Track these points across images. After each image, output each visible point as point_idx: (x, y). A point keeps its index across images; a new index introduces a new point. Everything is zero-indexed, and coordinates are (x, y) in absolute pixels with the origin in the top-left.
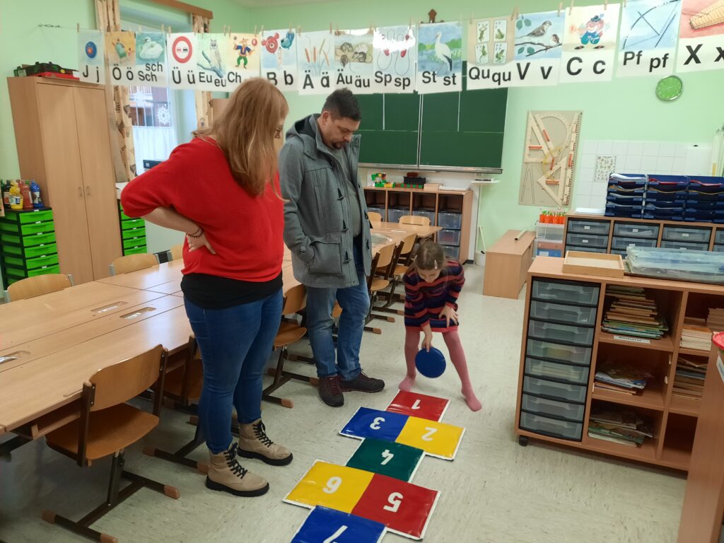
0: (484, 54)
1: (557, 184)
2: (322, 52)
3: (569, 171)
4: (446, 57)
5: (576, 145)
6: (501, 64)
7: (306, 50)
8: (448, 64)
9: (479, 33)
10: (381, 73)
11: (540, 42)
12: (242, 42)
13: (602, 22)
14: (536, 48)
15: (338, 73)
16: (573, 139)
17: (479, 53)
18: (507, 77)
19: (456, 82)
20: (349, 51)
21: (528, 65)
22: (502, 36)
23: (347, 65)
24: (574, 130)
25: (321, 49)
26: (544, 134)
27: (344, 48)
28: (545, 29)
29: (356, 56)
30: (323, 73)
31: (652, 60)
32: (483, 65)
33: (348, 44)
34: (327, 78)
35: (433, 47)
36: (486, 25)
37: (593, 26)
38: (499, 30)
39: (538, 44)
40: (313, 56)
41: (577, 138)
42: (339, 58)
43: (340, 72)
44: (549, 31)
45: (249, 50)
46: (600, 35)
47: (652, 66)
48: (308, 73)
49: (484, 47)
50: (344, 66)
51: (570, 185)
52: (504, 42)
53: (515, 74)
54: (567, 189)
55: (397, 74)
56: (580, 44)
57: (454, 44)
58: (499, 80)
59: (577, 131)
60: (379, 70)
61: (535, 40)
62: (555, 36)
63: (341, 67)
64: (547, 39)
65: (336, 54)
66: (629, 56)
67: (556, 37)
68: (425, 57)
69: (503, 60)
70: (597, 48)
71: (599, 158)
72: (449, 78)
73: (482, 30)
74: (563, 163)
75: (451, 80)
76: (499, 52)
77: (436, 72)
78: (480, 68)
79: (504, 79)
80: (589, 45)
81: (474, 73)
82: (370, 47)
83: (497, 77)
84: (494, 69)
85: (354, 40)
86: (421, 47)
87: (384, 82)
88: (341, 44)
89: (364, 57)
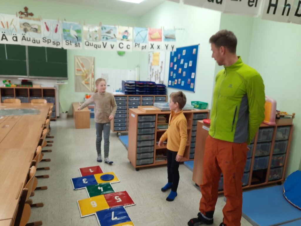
0: (90, 37)
1: (89, 84)
2: (12, 25)
3: (93, 79)
4: (76, 36)
6: (96, 41)
7: (2, 22)
10: (46, 38)
13: (128, 33)
14: (109, 38)
15: (22, 36)
16: (93, 67)
17: (88, 37)
19: (80, 46)
20: (28, 26)
21: (106, 43)
22: (97, 32)
23: (27, 33)
24: (93, 64)
25: (11, 23)
26: (82, 64)
27: (25, 25)
29: (32, 29)
30: (14, 35)
31: (142, 47)
33: (27, 23)
34: (16, 37)
35: (69, 31)
37: (125, 33)
38: (95, 29)
39: (109, 36)
40: (6, 26)
42: (23, 29)
43: (24, 35)
44: (112, 33)
46: (128, 36)
48: (4, 33)
49: (90, 35)
52: (97, 34)
53: (102, 46)
55: (54, 40)
56: (122, 39)
57: (78, 31)
60: (44, 37)
63: (24, 33)
64: (112, 35)
65: (20, 27)
66: (136, 44)
67: (115, 35)
68: (66, 35)
69: (98, 40)
70: (127, 40)
71: (103, 74)
72: (77, 44)
73: (89, 28)
74: (90, 76)
76: (96, 37)
77: (71, 41)
78: (90, 42)
79: (98, 47)
80: (125, 39)
81: (87, 43)
82: (39, 26)
83: (95, 46)
84: (94, 43)
85: (31, 22)
86: (64, 30)
87: (47, 42)
88: (23, 23)
89: (36, 30)
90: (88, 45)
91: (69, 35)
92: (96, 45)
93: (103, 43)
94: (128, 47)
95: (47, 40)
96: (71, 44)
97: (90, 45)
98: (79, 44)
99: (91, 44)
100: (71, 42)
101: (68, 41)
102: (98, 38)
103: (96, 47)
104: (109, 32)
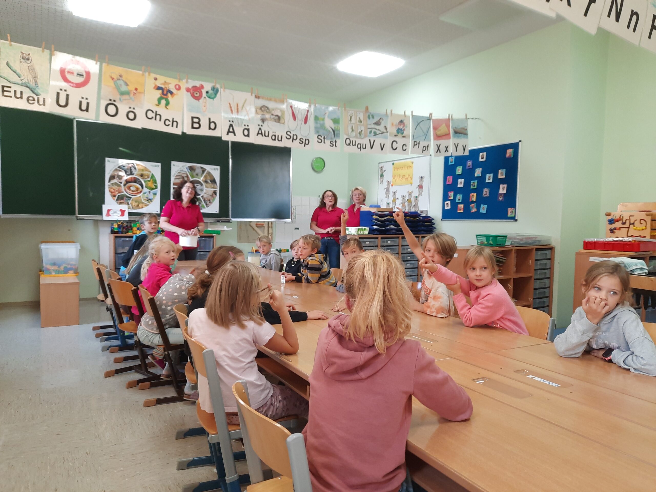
0: (353, 130)
2: (244, 109)
4: (332, 129)
6: (361, 138)
7: (230, 104)
8: (333, 133)
9: (349, 117)
10: (290, 133)
11: (379, 129)
12: (163, 84)
13: (404, 124)
14: (378, 132)
17: (350, 130)
18: (364, 147)
19: (337, 145)
20: (267, 112)
21: (374, 141)
22: (361, 122)
23: (266, 123)
25: (243, 105)
27: (263, 109)
28: (381, 122)
29: (272, 117)
30: (245, 125)
31: (424, 147)
32: (353, 137)
33: (266, 107)
34: (248, 130)
35: (323, 120)
36: (353, 113)
37: (400, 125)
38: (359, 118)
39: (379, 130)
40: (236, 110)
42: (259, 117)
43: (260, 127)
44: (383, 124)
45: (172, 93)
46: (404, 130)
47: (423, 150)
48: (231, 123)
49: (352, 127)
50: (263, 122)
51: (272, 226)
52: (363, 125)
53: (368, 146)
55: (302, 135)
56: (396, 134)
57: (336, 121)
58: (360, 148)
60: (289, 130)
61: (377, 127)
62: (385, 127)
63: (261, 123)
64: (381, 128)
65: (256, 113)
66: (416, 143)
68: (318, 125)
69: (363, 136)
70: (403, 137)
72: (333, 142)
73: (351, 115)
75: (334, 144)
76: (360, 131)
77: (325, 137)
78: (351, 139)
80: (400, 135)
81: (348, 142)
82: (283, 112)
83: (359, 146)
84: (358, 141)
85: (271, 105)
86: (316, 118)
87: (291, 139)
88: (260, 106)
89: (278, 119)
90: (349, 144)
91: (323, 126)
92: (361, 145)
93: (370, 140)
94: (405, 147)
95: (292, 135)
96: (324, 142)
97: (351, 144)
98: (336, 142)
99: (354, 143)
101: (321, 137)
102: (363, 132)
104: (378, 123)
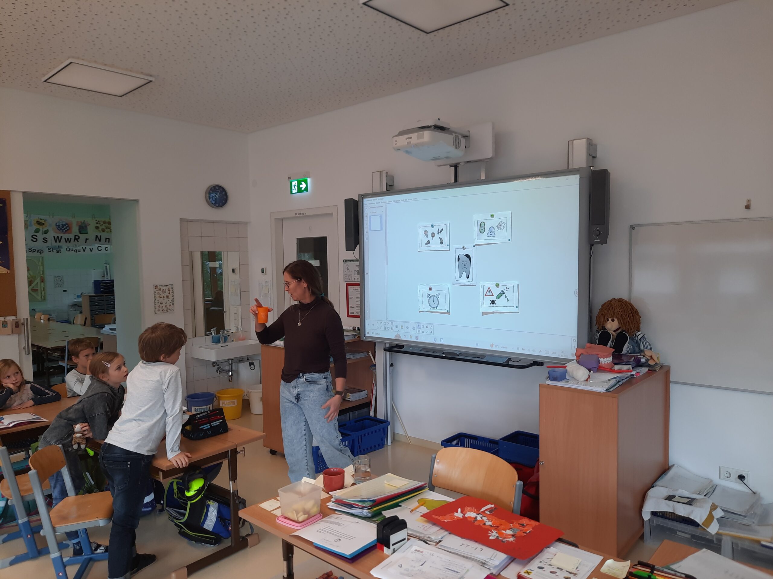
1: (37, 290)
3: (42, 284)
5: (43, 271)
6: (76, 247)
16: (41, 269)
18: (79, 251)
19: (61, 252)
21: (85, 247)
24: (41, 265)
32: (71, 247)
41: (43, 269)
51: (44, 290)
53: (82, 250)
54: (43, 293)
55: (38, 249)
58: (76, 252)
59: (43, 265)
60: (30, 247)
71: (55, 277)
74: (38, 280)
75: (59, 251)
78: (70, 248)
79: (78, 251)
81: (68, 249)
84: (74, 249)
87: (32, 252)
90: (69, 251)
92: (76, 250)
93: (83, 247)
94: (107, 249)
95: (32, 249)
96: (53, 251)
97: (70, 250)
98: (60, 250)
99: (72, 250)
100: (52, 249)
101: (50, 248)
103: (76, 251)
